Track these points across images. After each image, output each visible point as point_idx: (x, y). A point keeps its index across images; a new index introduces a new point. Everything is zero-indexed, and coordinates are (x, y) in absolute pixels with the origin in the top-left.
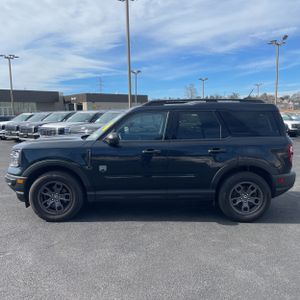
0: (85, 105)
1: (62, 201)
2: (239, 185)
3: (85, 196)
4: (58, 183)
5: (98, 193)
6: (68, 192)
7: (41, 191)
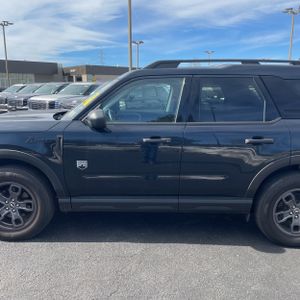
0: (84, 77)
1: (21, 211)
2: (288, 193)
3: (56, 204)
4: (13, 185)
5: (74, 200)
6: (30, 198)
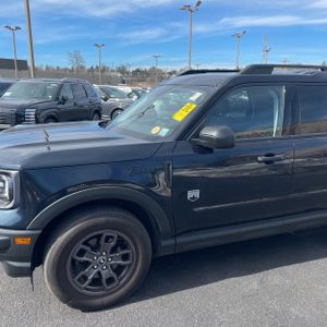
5: (180, 240)
7: (73, 254)
